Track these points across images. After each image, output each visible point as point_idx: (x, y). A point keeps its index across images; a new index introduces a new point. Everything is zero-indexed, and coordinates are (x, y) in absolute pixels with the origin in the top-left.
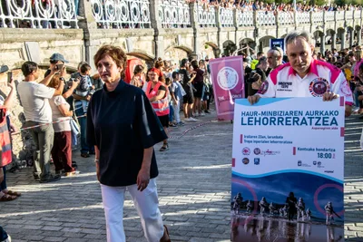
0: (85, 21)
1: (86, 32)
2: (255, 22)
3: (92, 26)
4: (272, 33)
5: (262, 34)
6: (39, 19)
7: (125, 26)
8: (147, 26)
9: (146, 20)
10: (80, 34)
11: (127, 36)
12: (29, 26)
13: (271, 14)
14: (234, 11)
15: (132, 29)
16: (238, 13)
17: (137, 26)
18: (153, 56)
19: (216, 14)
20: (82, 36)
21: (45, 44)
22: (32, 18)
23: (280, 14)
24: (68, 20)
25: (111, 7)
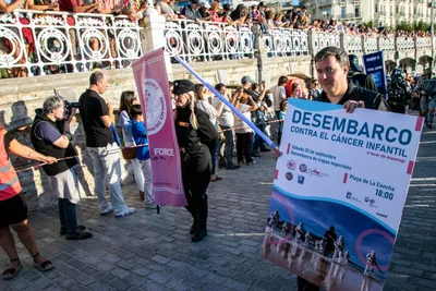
0: (259, 52)
1: (259, 60)
2: (396, 47)
3: (264, 56)
4: (411, 55)
5: (402, 56)
6: (227, 53)
7: (289, 54)
8: (305, 53)
9: (305, 49)
10: (255, 62)
11: (290, 62)
12: (221, 59)
13: (410, 40)
14: (378, 39)
15: (294, 57)
16: (382, 40)
17: (298, 54)
18: (310, 76)
19: (362, 42)
20: (256, 63)
21: (231, 71)
22: (223, 54)
23: (419, 39)
24: (247, 52)
25: (278, 41)
